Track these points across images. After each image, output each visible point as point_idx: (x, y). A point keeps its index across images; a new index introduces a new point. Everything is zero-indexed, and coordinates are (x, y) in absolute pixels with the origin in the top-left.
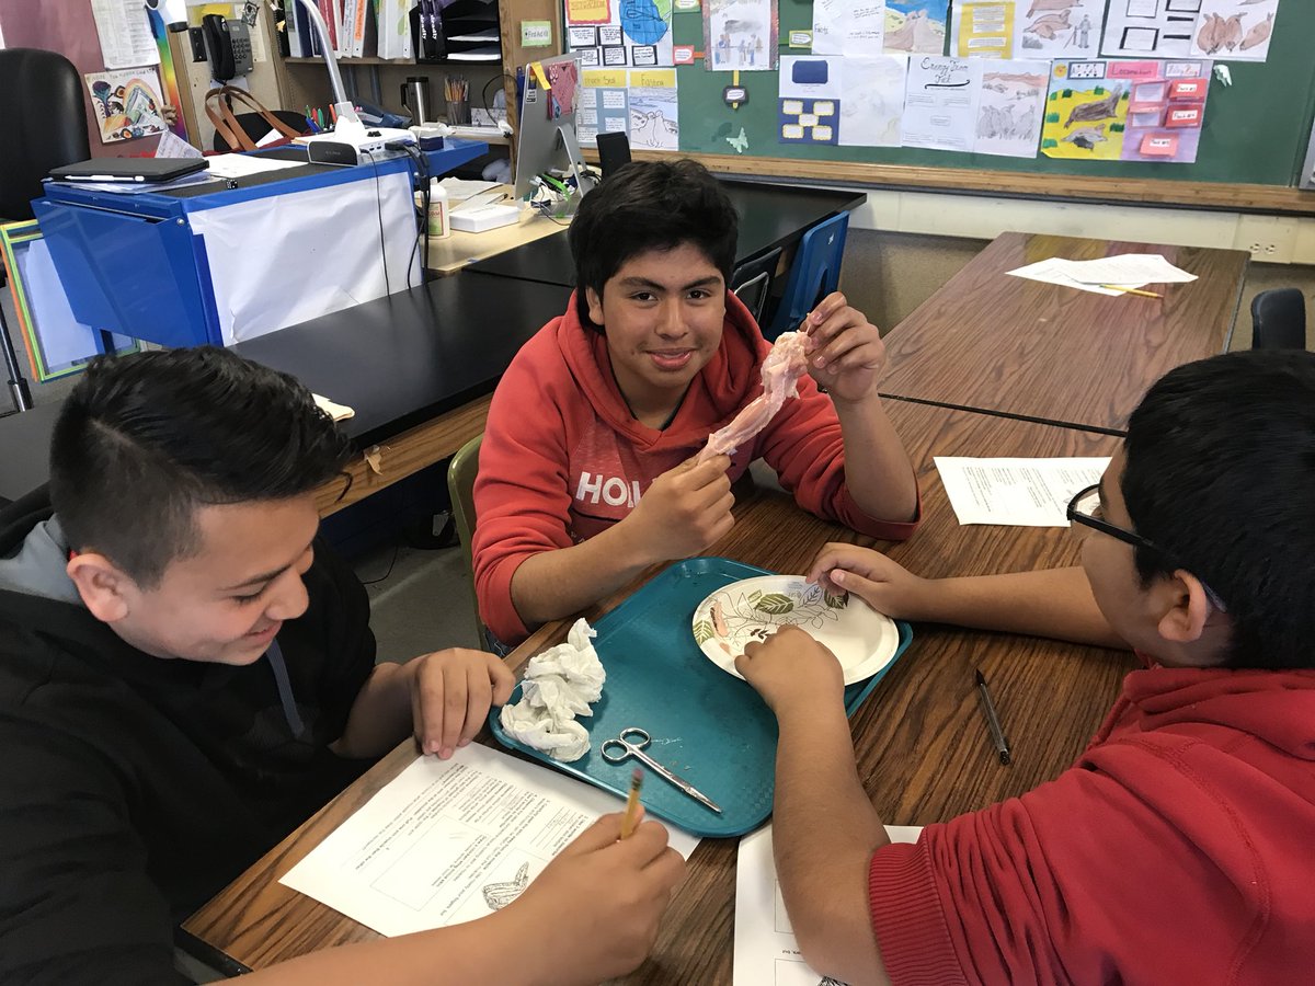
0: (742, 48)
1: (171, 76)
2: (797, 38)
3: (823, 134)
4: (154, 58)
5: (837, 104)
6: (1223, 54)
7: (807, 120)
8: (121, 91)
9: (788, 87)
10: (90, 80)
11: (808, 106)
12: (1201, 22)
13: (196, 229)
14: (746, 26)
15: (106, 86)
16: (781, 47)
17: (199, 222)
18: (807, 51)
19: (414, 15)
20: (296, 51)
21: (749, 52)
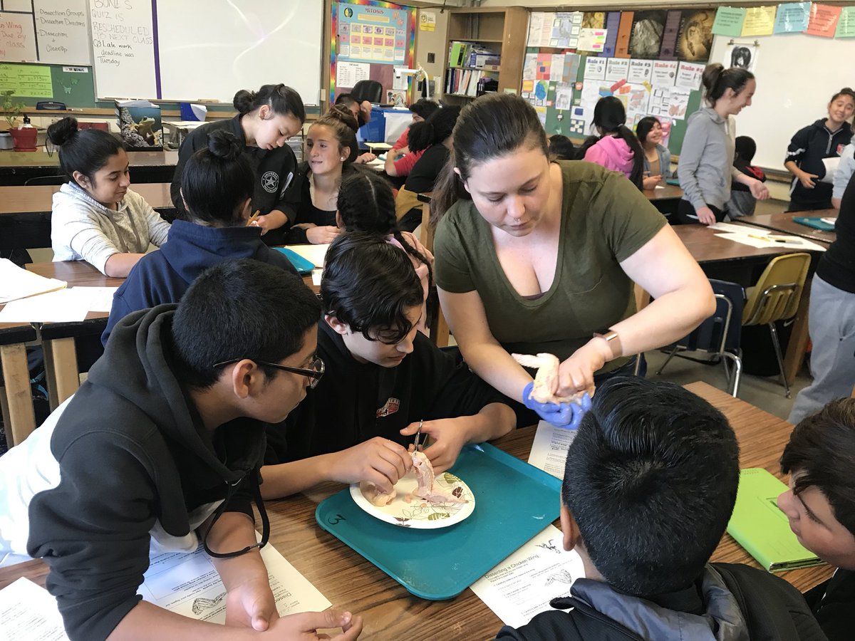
0: (563, 103)
1: (410, 94)
2: (577, 101)
3: (580, 131)
4: (406, 88)
5: (584, 122)
6: (675, 117)
7: (577, 126)
8: (395, 96)
9: (573, 116)
10: (388, 91)
11: (577, 122)
12: (669, 107)
13: (385, 116)
14: (565, 96)
15: (391, 94)
16: (572, 104)
17: (386, 115)
18: (579, 105)
19: (478, 84)
20: (448, 92)
21: (565, 104)
